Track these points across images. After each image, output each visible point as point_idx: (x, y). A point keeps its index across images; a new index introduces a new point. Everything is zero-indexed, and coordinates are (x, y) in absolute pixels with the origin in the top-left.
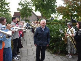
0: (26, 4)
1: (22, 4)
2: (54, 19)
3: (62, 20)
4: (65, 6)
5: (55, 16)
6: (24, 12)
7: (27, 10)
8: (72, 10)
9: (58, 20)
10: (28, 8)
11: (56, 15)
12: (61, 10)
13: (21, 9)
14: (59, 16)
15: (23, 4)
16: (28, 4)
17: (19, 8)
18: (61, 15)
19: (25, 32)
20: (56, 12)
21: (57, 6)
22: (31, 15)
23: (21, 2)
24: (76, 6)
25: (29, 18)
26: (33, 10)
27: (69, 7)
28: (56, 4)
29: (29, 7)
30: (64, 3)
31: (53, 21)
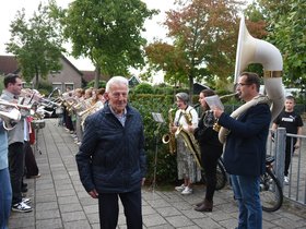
0: (39, 28)
1: (26, 30)
2: (138, 83)
3: (163, 85)
4: (170, 41)
5: (142, 72)
6: (34, 57)
7: (46, 52)
8: (194, 54)
9: (153, 85)
10: (49, 43)
11: (145, 70)
12: (159, 54)
13: (21, 46)
14: (153, 72)
15: (29, 28)
16: (49, 28)
17: (14, 42)
18: (161, 71)
19: (42, 125)
20: (146, 59)
21: (145, 41)
22: (57, 68)
23: (20, 22)
24: (203, 42)
25: (53, 79)
26: (64, 51)
27: (184, 44)
28: (143, 35)
29: (51, 40)
30: (168, 31)
31: (136, 88)
